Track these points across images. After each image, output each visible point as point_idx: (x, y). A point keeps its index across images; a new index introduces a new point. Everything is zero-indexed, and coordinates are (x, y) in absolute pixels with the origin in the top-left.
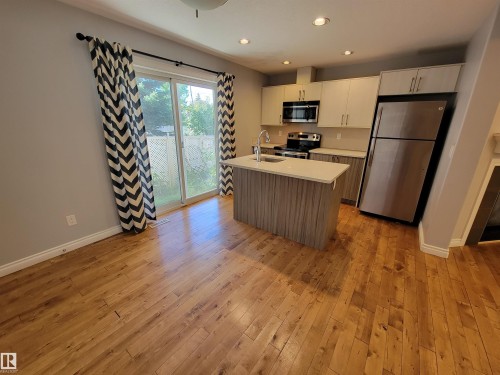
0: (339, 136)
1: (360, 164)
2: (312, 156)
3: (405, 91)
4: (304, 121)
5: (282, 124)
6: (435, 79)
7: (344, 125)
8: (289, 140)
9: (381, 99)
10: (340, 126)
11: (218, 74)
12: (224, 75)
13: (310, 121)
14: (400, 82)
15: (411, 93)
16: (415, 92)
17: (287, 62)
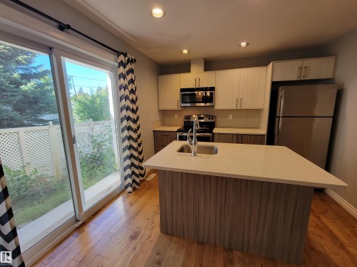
0: (230, 117)
2: (216, 136)
3: (294, 78)
4: (203, 104)
5: (179, 109)
6: (316, 68)
7: (239, 108)
10: (235, 108)
11: (118, 53)
12: (125, 55)
13: (208, 104)
14: (288, 70)
15: (299, 79)
16: (302, 79)
17: (185, 52)
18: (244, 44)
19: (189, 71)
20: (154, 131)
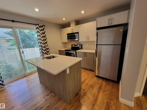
1: (94, 56)
5: (68, 41)
7: (88, 41)
8: (72, 47)
9: (98, 29)
10: (86, 41)
12: (38, 25)
15: (109, 25)
16: (111, 25)
17: (64, 19)
18: (83, 12)
19: (70, 26)
20: (59, 50)
